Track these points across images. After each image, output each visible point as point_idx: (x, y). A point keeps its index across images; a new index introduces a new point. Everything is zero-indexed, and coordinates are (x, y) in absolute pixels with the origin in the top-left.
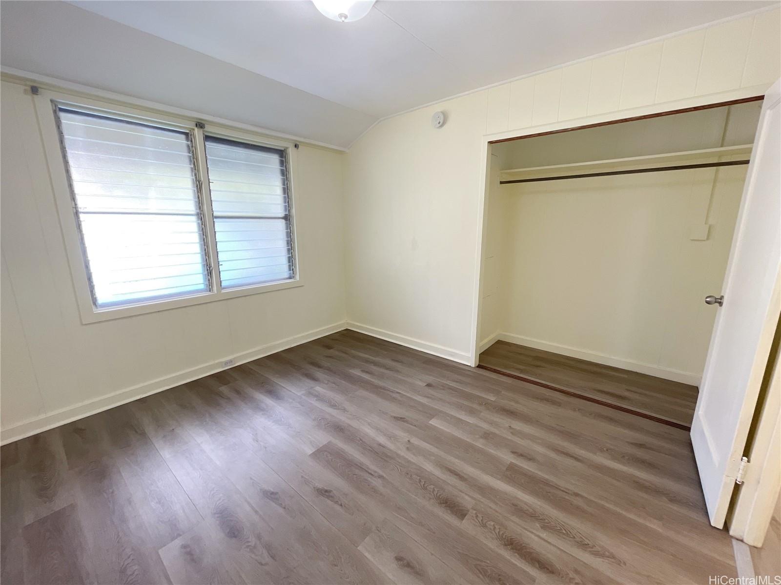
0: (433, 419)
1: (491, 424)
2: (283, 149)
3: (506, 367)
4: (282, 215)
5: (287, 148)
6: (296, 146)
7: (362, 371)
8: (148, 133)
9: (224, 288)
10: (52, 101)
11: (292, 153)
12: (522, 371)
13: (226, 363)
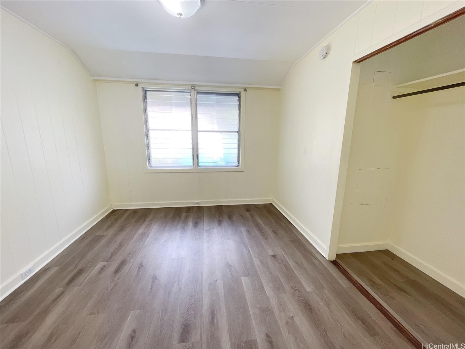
0: (246, 277)
1: (281, 305)
2: (239, 93)
3: (360, 274)
4: (237, 130)
5: (241, 92)
6: (245, 90)
7: (247, 230)
8: (174, 95)
9: (199, 167)
10: (142, 88)
11: (243, 94)
12: (373, 284)
13: (196, 203)
